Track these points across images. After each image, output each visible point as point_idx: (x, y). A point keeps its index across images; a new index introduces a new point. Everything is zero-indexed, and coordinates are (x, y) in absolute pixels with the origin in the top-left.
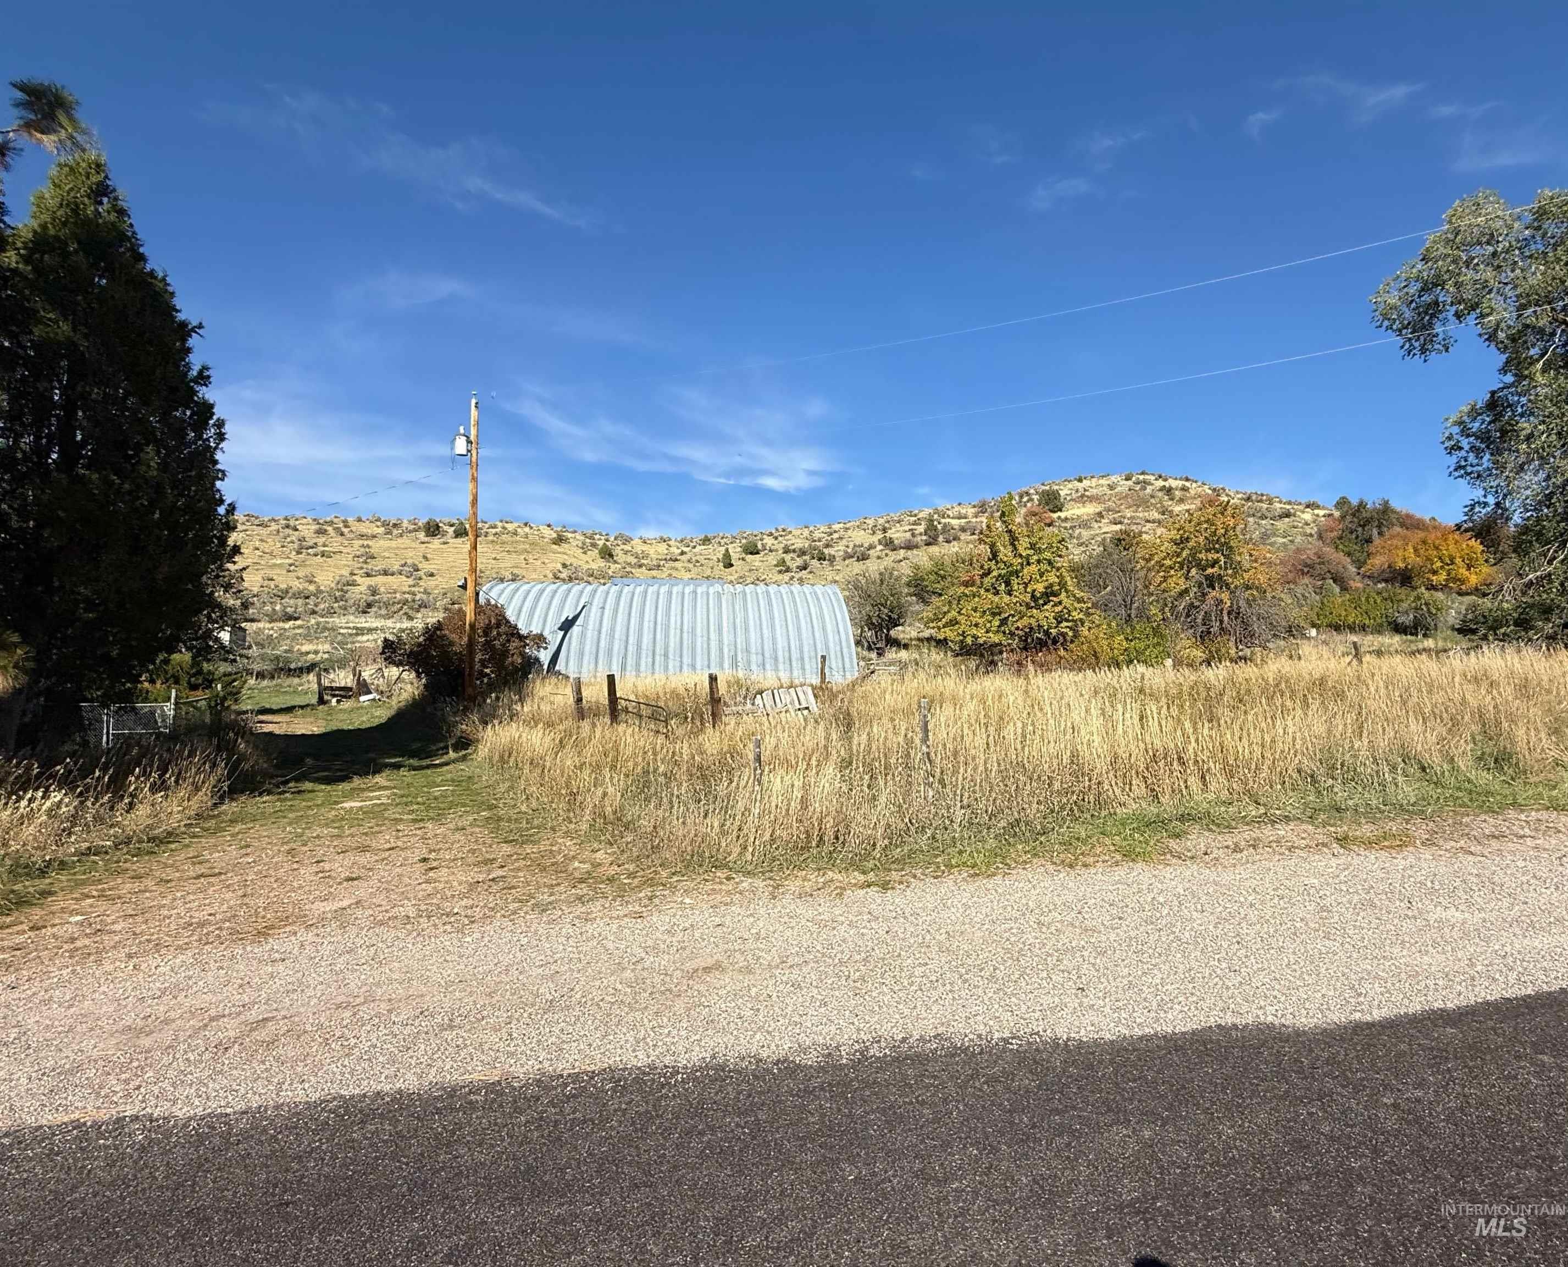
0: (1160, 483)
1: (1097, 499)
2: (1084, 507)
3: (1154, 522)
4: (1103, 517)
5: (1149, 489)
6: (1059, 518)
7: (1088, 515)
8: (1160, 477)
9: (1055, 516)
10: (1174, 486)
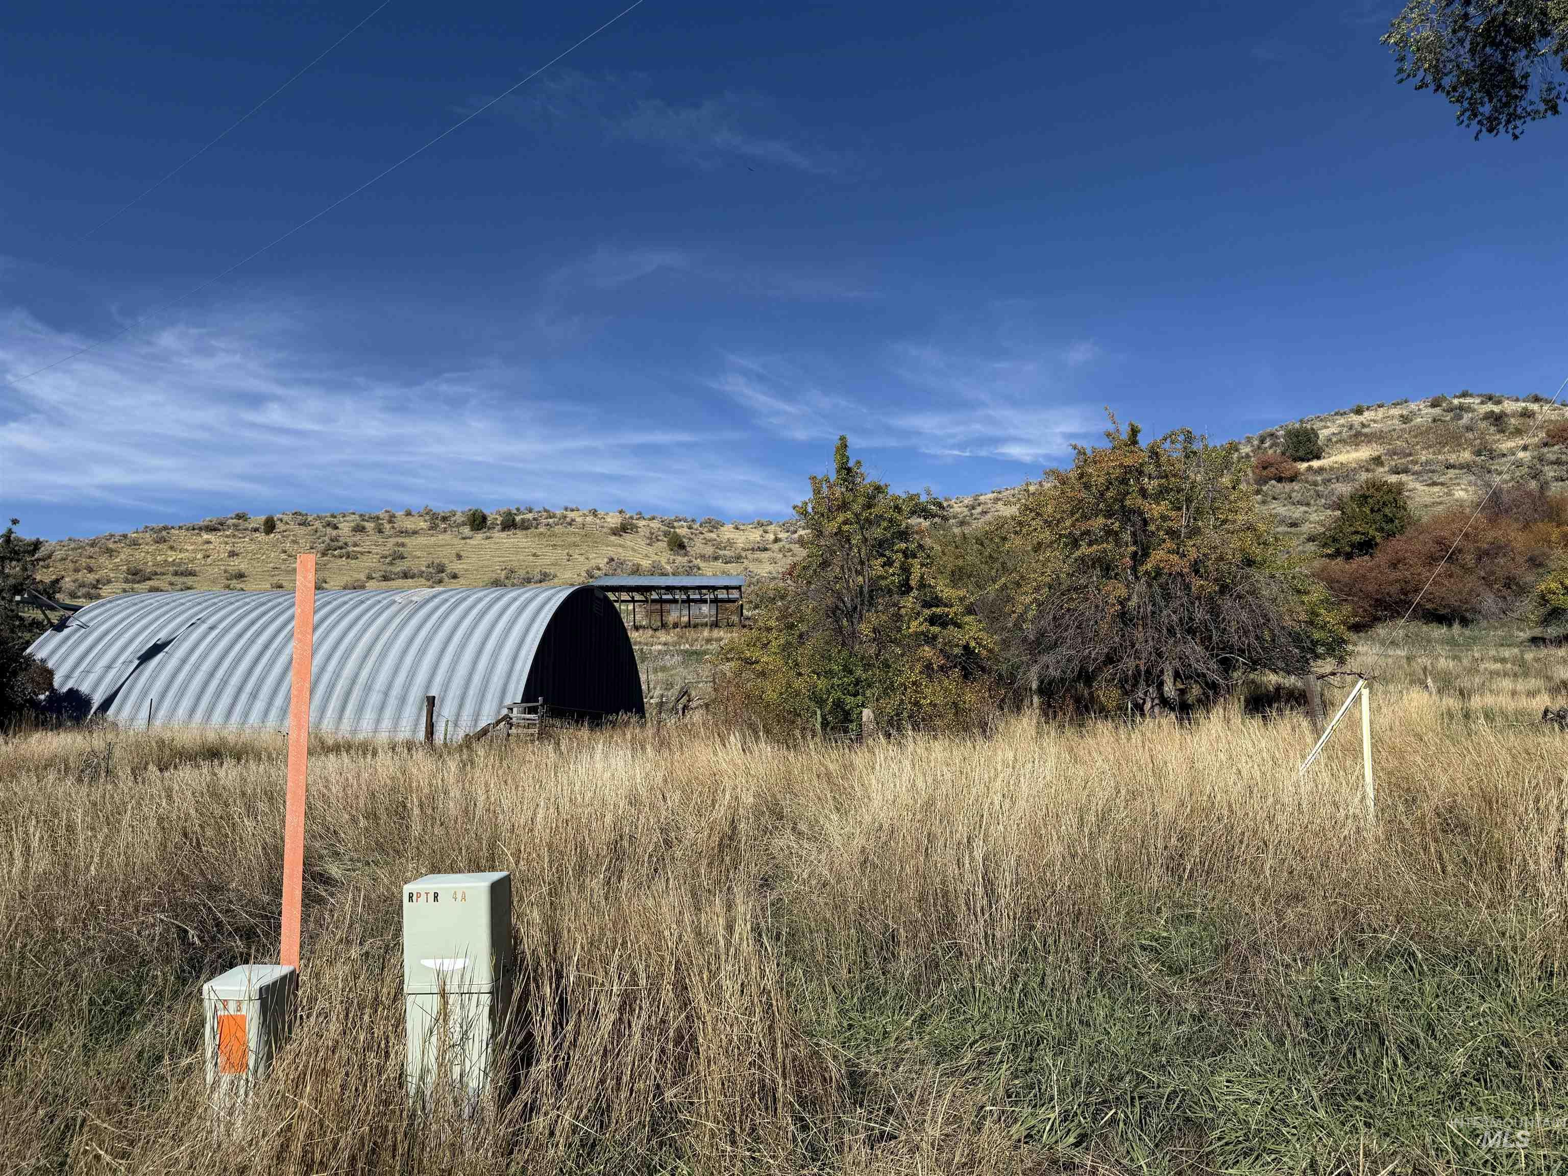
0: (1490, 407)
1: (1381, 437)
2: (1356, 450)
3: (1461, 467)
4: (1381, 464)
5: (1466, 417)
6: (1310, 468)
7: (1358, 461)
8: (1490, 398)
9: (1304, 466)
10: (1508, 411)
